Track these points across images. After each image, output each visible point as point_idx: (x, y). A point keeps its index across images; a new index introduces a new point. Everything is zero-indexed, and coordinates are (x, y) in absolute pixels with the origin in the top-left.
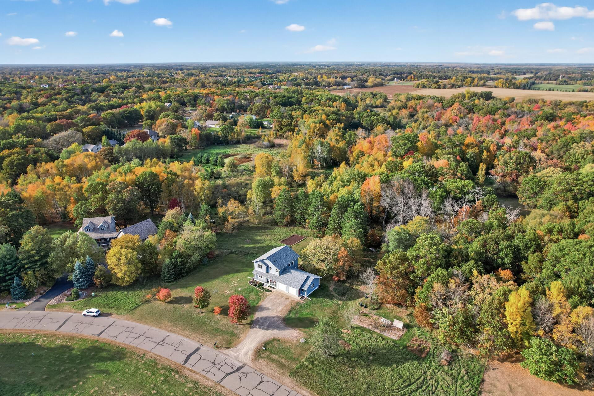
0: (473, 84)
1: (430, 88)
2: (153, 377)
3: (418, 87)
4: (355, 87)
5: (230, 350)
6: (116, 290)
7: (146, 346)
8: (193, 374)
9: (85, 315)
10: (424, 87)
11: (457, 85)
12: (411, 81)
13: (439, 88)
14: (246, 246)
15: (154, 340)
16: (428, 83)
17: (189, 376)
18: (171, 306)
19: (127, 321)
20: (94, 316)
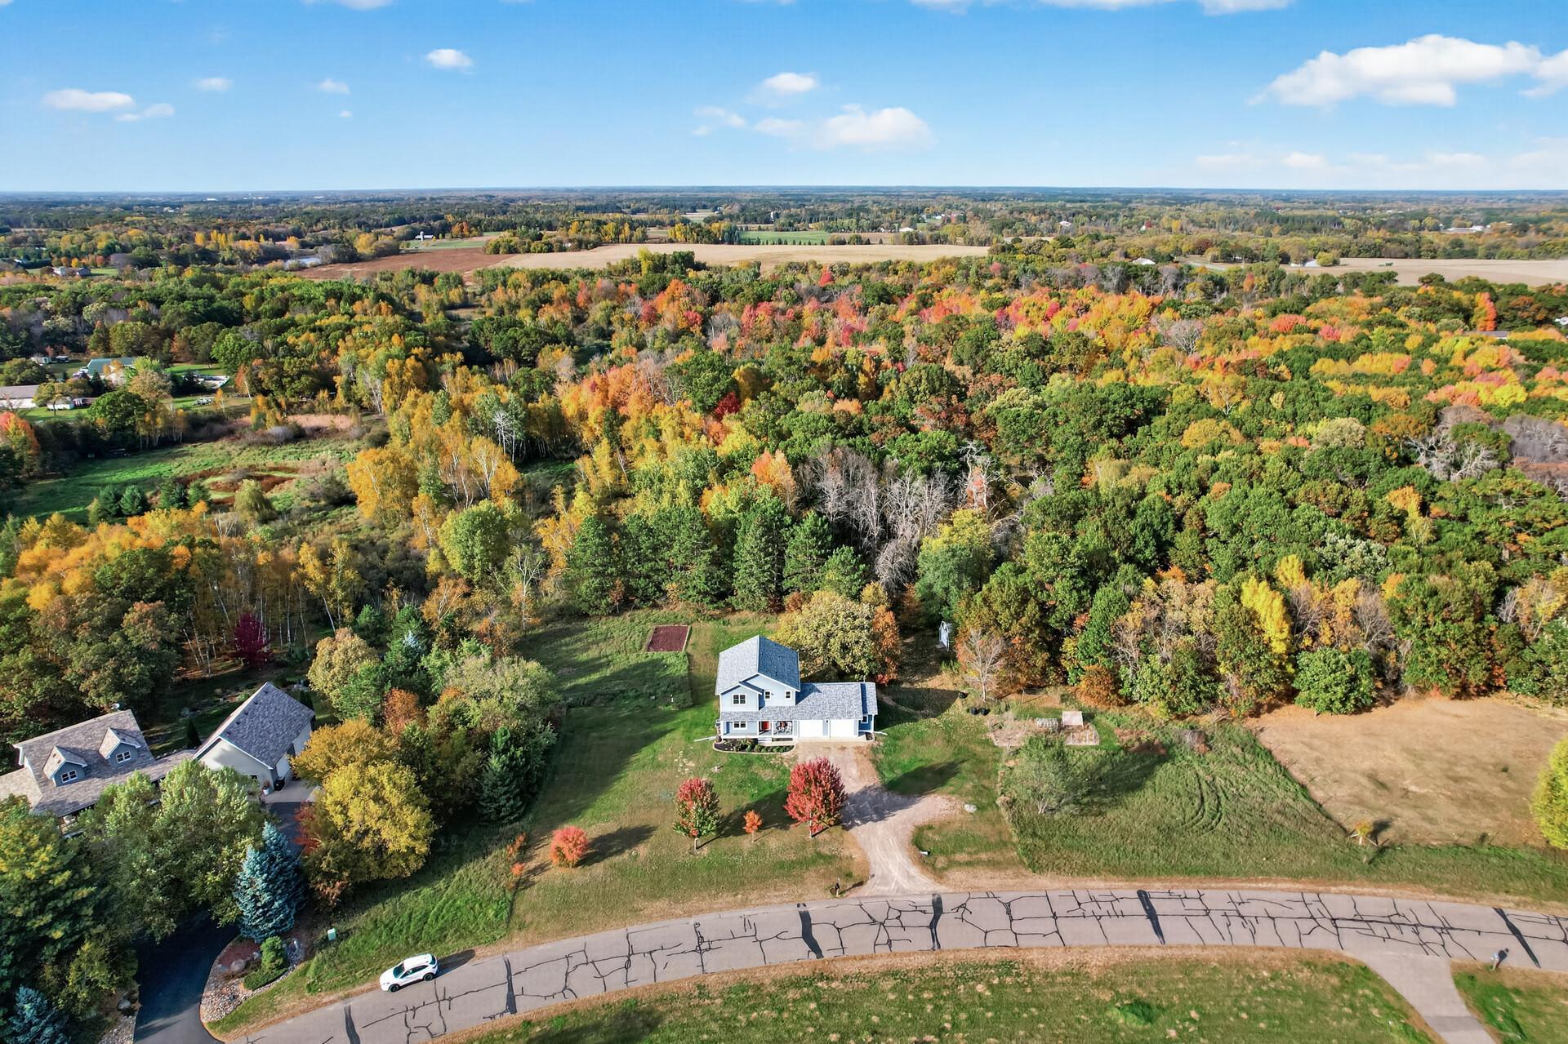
0: (622, 236)
1: (528, 251)
2: (786, 1015)
3: (496, 250)
4: (334, 262)
5: (865, 886)
6: (389, 896)
7: (680, 971)
8: (865, 962)
9: (395, 988)
10: (512, 250)
11: (588, 242)
12: (463, 237)
13: (550, 250)
14: (582, 681)
15: (680, 949)
16: (516, 239)
17: (863, 971)
18: (598, 869)
19: (541, 947)
20: (428, 977)
